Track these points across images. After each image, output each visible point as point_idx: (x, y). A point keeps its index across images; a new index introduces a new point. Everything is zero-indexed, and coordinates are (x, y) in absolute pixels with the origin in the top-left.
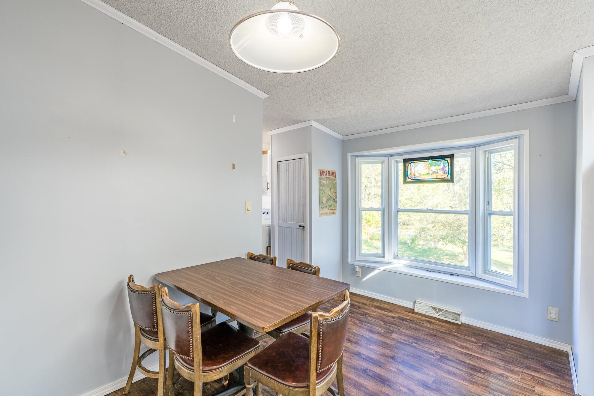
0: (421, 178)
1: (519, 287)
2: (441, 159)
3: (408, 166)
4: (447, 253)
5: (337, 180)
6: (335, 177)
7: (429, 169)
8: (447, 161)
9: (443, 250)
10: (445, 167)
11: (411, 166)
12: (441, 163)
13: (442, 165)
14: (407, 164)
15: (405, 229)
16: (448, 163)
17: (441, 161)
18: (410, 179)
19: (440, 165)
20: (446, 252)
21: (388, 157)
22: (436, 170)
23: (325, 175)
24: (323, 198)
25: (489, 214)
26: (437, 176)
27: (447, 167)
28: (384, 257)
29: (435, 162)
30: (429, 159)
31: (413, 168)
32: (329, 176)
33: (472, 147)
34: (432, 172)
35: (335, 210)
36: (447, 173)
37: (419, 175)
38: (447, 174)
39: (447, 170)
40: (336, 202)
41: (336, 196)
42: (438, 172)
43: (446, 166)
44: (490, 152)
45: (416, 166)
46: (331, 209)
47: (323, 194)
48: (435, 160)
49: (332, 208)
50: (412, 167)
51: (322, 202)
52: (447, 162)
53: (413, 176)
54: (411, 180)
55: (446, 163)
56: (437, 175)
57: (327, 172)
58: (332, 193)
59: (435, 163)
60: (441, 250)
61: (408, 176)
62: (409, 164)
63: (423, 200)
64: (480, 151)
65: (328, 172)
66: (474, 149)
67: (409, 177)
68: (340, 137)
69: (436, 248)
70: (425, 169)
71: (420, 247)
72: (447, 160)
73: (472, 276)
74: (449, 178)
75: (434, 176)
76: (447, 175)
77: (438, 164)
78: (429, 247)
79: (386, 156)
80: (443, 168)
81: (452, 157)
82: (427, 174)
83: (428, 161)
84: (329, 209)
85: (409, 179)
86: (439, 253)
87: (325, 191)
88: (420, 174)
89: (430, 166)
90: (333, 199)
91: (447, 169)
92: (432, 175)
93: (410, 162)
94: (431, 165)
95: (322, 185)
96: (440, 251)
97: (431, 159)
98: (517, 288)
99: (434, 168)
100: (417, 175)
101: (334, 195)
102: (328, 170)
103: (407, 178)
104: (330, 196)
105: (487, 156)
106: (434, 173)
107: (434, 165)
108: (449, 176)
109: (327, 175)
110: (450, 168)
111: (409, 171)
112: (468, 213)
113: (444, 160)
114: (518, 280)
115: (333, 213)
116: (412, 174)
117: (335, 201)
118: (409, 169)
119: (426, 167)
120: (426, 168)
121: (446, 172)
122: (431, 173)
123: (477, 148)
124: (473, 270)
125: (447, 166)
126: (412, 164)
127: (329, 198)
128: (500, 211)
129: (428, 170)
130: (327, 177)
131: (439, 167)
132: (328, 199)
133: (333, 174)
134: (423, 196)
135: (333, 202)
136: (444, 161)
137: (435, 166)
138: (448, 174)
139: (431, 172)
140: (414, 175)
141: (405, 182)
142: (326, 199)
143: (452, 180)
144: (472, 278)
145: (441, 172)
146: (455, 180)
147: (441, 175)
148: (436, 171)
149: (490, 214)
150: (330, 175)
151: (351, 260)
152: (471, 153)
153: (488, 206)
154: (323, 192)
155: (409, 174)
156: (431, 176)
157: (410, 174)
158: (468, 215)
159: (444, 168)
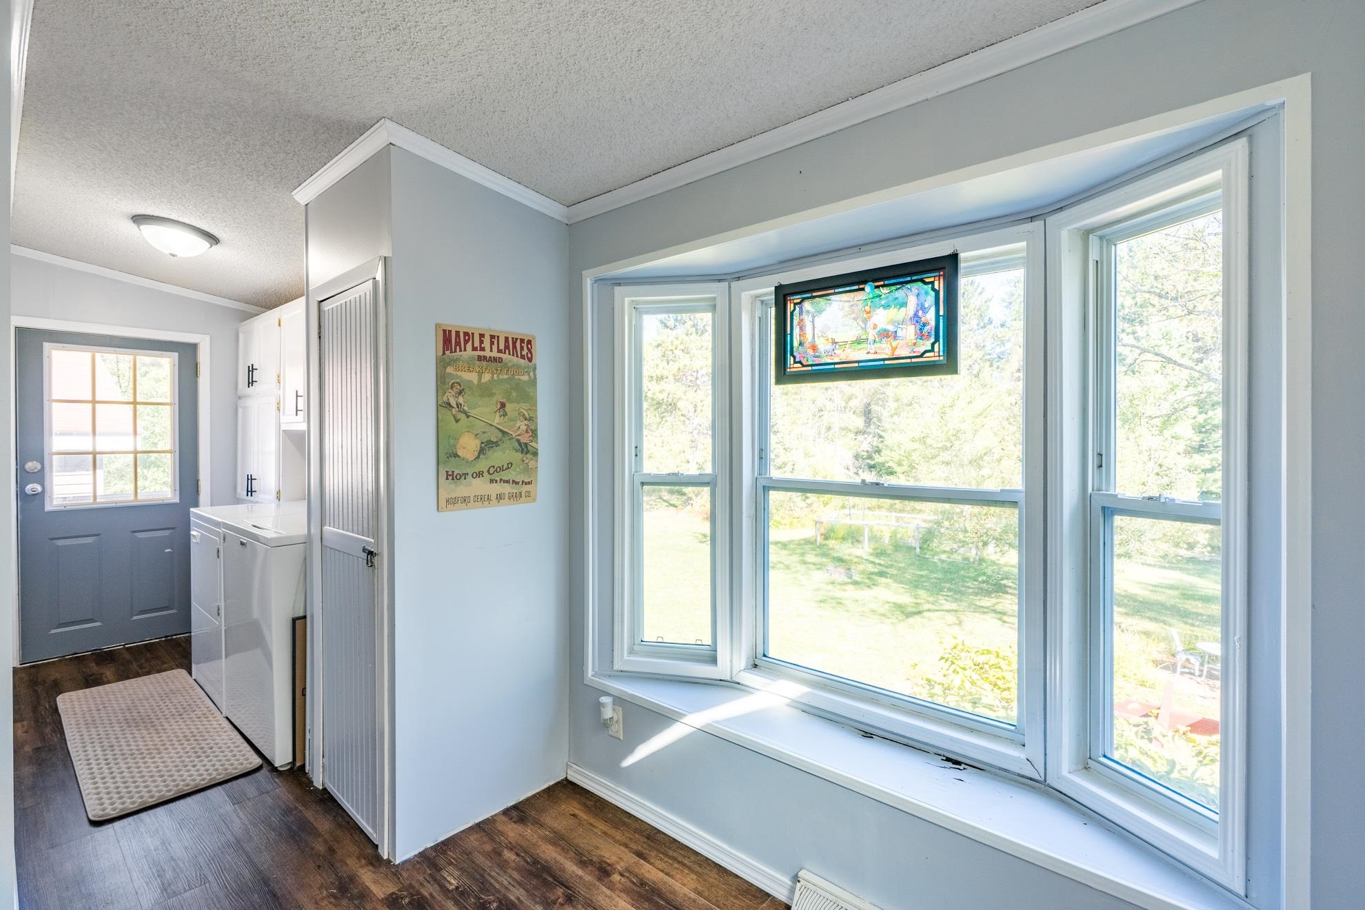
0: (837, 360)
1: (1253, 894)
2: (909, 279)
3: (792, 314)
4: (1007, 572)
5: (537, 371)
6: (530, 360)
7: (865, 321)
8: (932, 283)
9: (999, 564)
10: (925, 310)
11: (801, 313)
12: (909, 293)
13: (912, 301)
14: (790, 307)
15: (909, 513)
16: (937, 292)
17: (908, 286)
18: (800, 362)
19: (904, 304)
20: (1006, 569)
21: (726, 284)
22: (892, 322)
23: (474, 349)
24: (457, 439)
25: (1104, 508)
26: (894, 349)
27: (933, 309)
28: (713, 660)
29: (885, 291)
30: (865, 282)
31: (807, 320)
32: (495, 354)
33: (1032, 219)
34: (876, 330)
35: (529, 483)
36: (933, 333)
37: (829, 347)
38: (932, 340)
39: (933, 323)
40: (535, 454)
41: (534, 433)
42: (900, 333)
43: (926, 305)
44: (1108, 235)
45: (820, 312)
46: (507, 482)
47: (457, 421)
48: (886, 282)
49: (510, 475)
50: (805, 316)
51: (456, 456)
52: (933, 289)
53: (810, 352)
54: (804, 366)
55: (927, 293)
56: (894, 344)
57: (482, 336)
58: (511, 420)
59: (887, 298)
60: (994, 563)
61: (792, 354)
62: (795, 304)
63: (951, 442)
64: (1065, 234)
65: (492, 337)
66: (1038, 224)
67: (794, 357)
68: (554, 210)
69: (982, 560)
70: (851, 321)
71: (944, 557)
72: (932, 279)
73: (1031, 779)
74: (937, 355)
75: (884, 350)
76: (933, 345)
77: (897, 299)
78: (965, 557)
79: (719, 281)
80: (916, 315)
81: (948, 266)
82: (859, 341)
83: (863, 289)
84: (492, 481)
85: (795, 362)
86: (989, 572)
87: (472, 412)
88: (834, 342)
89: (867, 308)
90: (518, 441)
91: (931, 316)
92: (877, 345)
93: (797, 299)
94: (875, 307)
95: (452, 387)
96: (992, 568)
97: (874, 281)
98: (1242, 893)
99: (883, 318)
100: (823, 346)
101: (524, 428)
102: (490, 330)
103: (790, 360)
104: (500, 430)
105: (1094, 255)
106: (885, 334)
107: (883, 302)
108: (939, 347)
109: (483, 349)
110: (941, 313)
111: (796, 331)
112: (1014, 504)
113: (922, 281)
114: (1247, 858)
115: (516, 497)
116: (807, 345)
117: (527, 450)
118: (795, 322)
119: (853, 316)
120: (855, 319)
121: (927, 328)
122: (871, 338)
123: (1051, 220)
124: (1034, 750)
125: (930, 307)
126: (807, 305)
127: (494, 440)
128: (1150, 498)
129: (861, 323)
130: (480, 358)
131: (903, 309)
132: (490, 442)
133: (521, 346)
134: (950, 433)
135: (519, 455)
136: (920, 284)
137: (887, 307)
138: (937, 339)
139: (872, 334)
140: (814, 348)
141: (783, 376)
142: (478, 442)
143: (949, 364)
144: (1033, 788)
145: (910, 332)
146: (963, 363)
147: (908, 344)
148: (891, 328)
149: (1108, 512)
150: (499, 351)
151: (596, 670)
152: (1024, 244)
153: (1100, 475)
154: (462, 416)
155: (796, 344)
156: (872, 348)
157: (801, 344)
158: (1017, 511)
159: (920, 313)
